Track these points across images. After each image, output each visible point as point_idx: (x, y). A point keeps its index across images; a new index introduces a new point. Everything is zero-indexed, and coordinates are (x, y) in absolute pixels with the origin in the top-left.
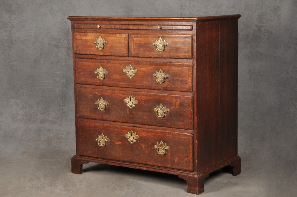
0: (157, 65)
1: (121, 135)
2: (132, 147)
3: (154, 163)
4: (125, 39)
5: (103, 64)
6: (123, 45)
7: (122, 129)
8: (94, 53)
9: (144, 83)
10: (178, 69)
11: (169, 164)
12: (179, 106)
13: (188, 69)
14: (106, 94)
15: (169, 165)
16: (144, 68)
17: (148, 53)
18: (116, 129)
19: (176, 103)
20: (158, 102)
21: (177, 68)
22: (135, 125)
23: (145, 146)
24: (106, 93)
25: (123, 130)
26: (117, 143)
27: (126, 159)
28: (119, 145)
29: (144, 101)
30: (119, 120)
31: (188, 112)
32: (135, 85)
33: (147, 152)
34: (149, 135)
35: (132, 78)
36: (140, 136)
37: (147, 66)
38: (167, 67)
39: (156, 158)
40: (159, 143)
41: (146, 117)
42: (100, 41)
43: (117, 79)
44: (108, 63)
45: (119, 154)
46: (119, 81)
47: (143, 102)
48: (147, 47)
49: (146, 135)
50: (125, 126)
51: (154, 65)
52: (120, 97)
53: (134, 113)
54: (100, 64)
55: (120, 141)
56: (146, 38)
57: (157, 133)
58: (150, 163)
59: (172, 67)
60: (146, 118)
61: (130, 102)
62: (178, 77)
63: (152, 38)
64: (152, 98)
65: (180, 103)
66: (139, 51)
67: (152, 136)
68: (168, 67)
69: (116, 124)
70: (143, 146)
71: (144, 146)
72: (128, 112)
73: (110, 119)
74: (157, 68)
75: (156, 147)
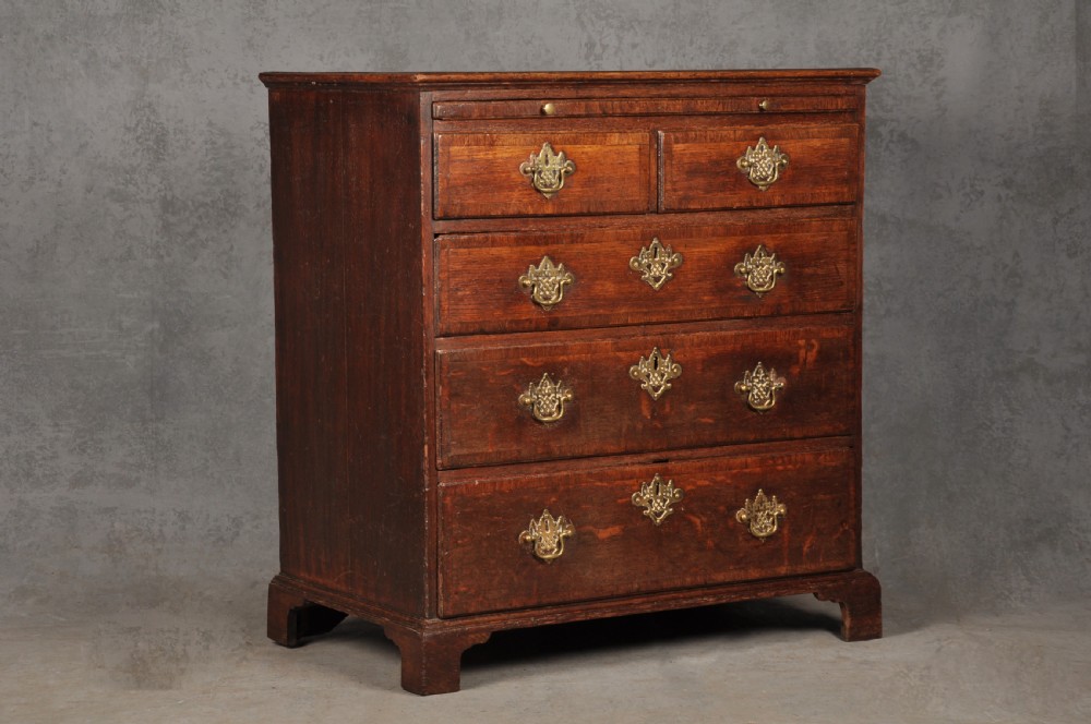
0: (750, 233)
1: (619, 501)
2: (658, 537)
3: (736, 573)
4: (639, 149)
5: (555, 247)
6: (635, 172)
7: (623, 479)
8: (524, 211)
9: (706, 298)
11: (786, 563)
12: (816, 361)
13: (847, 236)
14: (562, 358)
15: (785, 568)
16: (706, 246)
17: (721, 196)
18: (599, 484)
19: (809, 354)
20: (744, 360)
21: (813, 238)
22: (664, 455)
23: (705, 519)
24: (563, 354)
25: (627, 482)
26: (602, 534)
27: (636, 586)
28: (612, 539)
29: (704, 361)
30: (611, 448)
31: (844, 377)
32: (673, 311)
33: (710, 543)
34: (719, 479)
35: (662, 287)
36: (689, 488)
37: (715, 238)
38: (782, 236)
39: (741, 555)
40: (752, 499)
41: (710, 418)
42: (547, 163)
43: (605, 299)
44: (572, 242)
45: (612, 571)
46: (613, 303)
47: (699, 367)
48: (718, 174)
49: (707, 483)
50: (632, 465)
51: (741, 233)
52: (619, 360)
53: (667, 410)
54: (543, 249)
55: (614, 523)
56: (715, 142)
57: (747, 467)
58: (721, 577)
59: (797, 235)
60: (711, 421)
61: (656, 375)
62: (815, 266)
63: (735, 141)
64: (730, 347)
65: (819, 352)
66: (690, 188)
67: (729, 481)
68: (786, 235)
69: (595, 464)
70: (698, 521)
71: (702, 522)
72: (646, 413)
73: (578, 451)
74: (747, 244)
75: (742, 515)
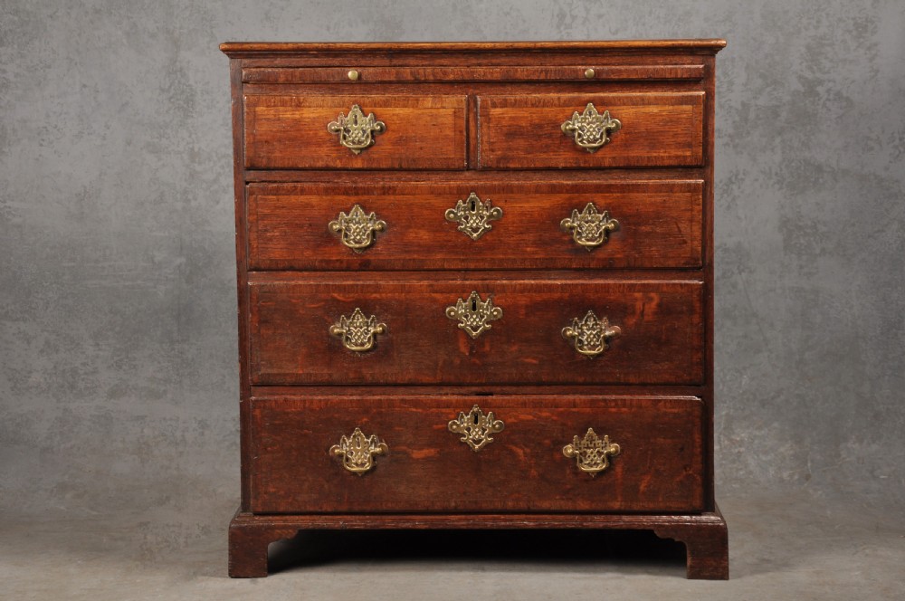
0: (577, 192)
1: (435, 426)
2: (476, 461)
3: (562, 502)
4: (455, 112)
5: (366, 197)
6: (450, 133)
7: (438, 407)
8: (332, 164)
9: (528, 249)
10: (653, 200)
11: (619, 499)
12: (655, 313)
13: (691, 197)
14: (374, 295)
15: (619, 503)
16: (528, 202)
17: (544, 156)
18: (414, 410)
19: (647, 306)
20: (578, 307)
21: (651, 197)
22: (487, 389)
23: (528, 450)
24: (375, 292)
25: (444, 410)
26: (417, 454)
27: (453, 504)
28: (427, 459)
29: (527, 307)
30: (426, 379)
31: (688, 330)
32: (493, 259)
33: (534, 472)
34: (544, 414)
35: (480, 237)
36: (510, 420)
37: (538, 195)
38: (614, 195)
39: (568, 486)
40: (581, 436)
41: (534, 358)
42: (356, 123)
43: (419, 245)
44: (384, 194)
45: (427, 488)
46: (429, 249)
47: (523, 311)
48: (540, 136)
49: (531, 417)
50: (451, 397)
51: (567, 192)
52: (434, 301)
53: (487, 348)
54: (353, 199)
55: (430, 446)
56: (537, 107)
57: (575, 407)
58: (545, 505)
59: (632, 195)
60: (534, 361)
61: (473, 317)
62: (652, 224)
63: (560, 106)
64: (556, 295)
65: (659, 305)
66: (510, 149)
67: (554, 418)
68: (619, 195)
69: (413, 391)
70: (520, 452)
71: (524, 453)
72: (464, 349)
73: (391, 379)
74: (575, 201)
75: (569, 450)
